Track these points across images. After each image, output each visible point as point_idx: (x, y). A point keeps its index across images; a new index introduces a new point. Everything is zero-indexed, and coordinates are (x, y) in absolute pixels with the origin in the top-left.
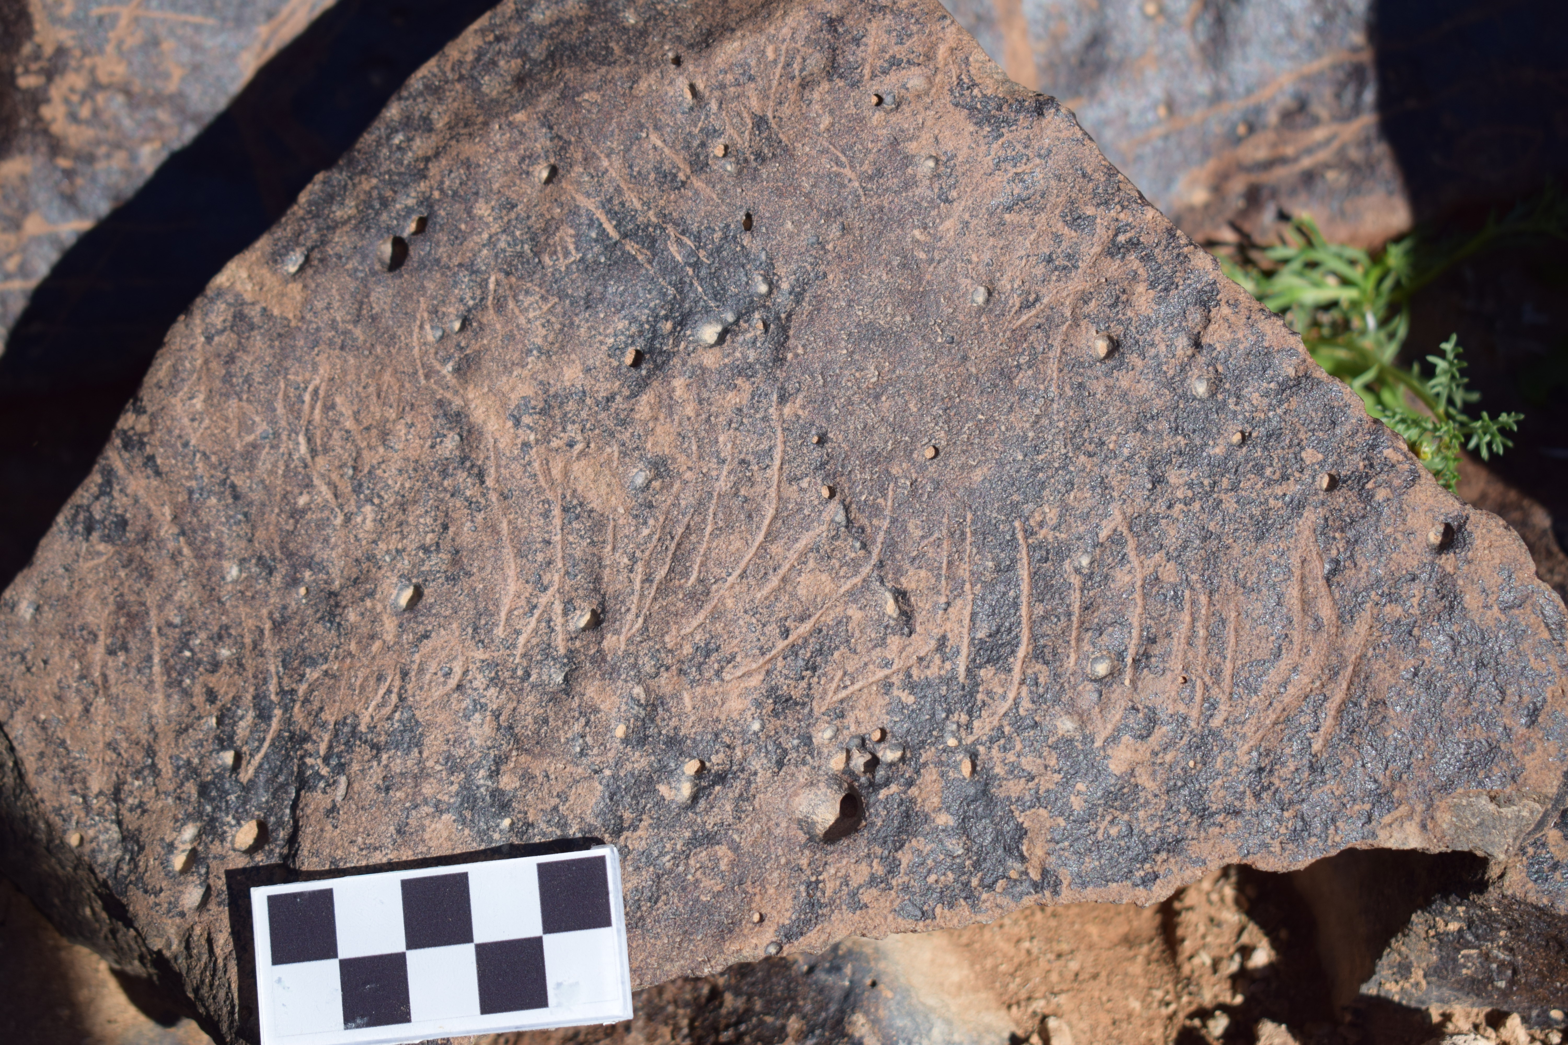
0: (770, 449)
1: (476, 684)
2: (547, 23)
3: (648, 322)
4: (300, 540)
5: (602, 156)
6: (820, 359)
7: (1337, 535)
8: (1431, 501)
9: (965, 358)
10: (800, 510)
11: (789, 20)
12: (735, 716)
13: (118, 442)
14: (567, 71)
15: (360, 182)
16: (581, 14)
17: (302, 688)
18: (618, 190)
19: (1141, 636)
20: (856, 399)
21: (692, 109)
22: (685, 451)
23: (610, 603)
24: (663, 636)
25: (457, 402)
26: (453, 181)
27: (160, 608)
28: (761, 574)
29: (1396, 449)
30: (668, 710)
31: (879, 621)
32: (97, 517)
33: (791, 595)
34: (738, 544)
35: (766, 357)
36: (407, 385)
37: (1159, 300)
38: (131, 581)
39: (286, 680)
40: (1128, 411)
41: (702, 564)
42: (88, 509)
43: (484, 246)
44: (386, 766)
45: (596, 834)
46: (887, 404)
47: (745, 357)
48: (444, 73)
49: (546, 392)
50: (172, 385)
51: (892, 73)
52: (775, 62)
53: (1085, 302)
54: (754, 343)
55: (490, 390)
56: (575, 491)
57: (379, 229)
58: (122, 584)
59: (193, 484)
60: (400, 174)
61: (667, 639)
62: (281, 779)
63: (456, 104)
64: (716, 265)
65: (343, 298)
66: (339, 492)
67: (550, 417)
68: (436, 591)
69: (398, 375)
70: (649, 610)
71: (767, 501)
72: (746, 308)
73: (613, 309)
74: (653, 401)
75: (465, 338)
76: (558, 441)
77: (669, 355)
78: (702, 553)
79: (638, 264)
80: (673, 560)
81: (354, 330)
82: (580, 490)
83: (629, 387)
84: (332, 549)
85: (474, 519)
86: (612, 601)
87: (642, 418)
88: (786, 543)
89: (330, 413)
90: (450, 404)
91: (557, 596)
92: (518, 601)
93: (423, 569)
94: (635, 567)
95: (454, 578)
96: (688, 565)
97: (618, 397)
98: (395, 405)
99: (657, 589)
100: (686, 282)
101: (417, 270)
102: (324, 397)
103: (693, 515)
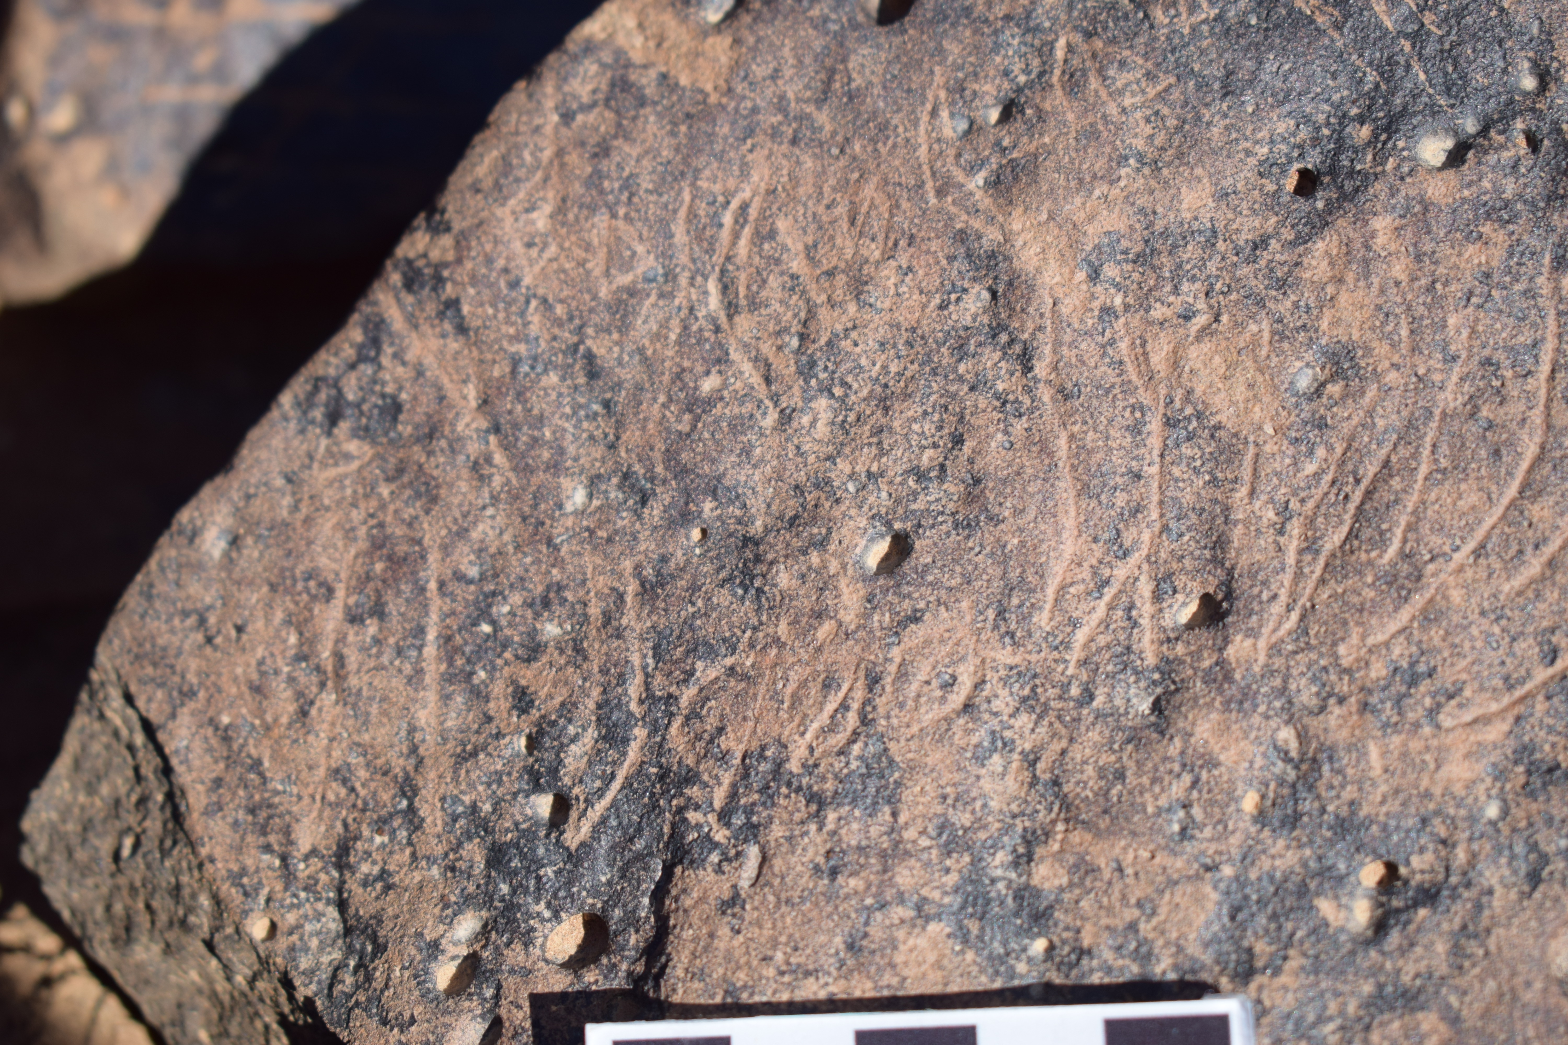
0: (1535, 344)
1: (996, 705)
3: (1328, 124)
4: (700, 448)
12: (1458, 789)
13: (396, 278)
17: (687, 695)
22: (1389, 336)
23: (1242, 585)
24: (1335, 644)
25: (992, 236)
27: (446, 549)
28: (1512, 551)
30: (1340, 772)
32: (351, 397)
34: (1473, 498)
35: (1535, 192)
36: (905, 205)
38: (399, 504)
39: (658, 680)
41: (1409, 528)
42: (336, 384)
44: (834, 833)
45: (1205, 977)
47: (1498, 190)
49: (1149, 226)
50: (497, 186)
54: (1515, 166)
55: (1051, 218)
56: (1190, 392)
58: (383, 506)
59: (521, 348)
61: (1342, 650)
62: (639, 845)
64: (1453, 37)
65: (800, 62)
66: (773, 374)
67: (1153, 267)
68: (935, 544)
69: (890, 188)
70: (1311, 599)
71: (1526, 430)
72: (1500, 112)
73: (1270, 100)
74: (1335, 252)
75: (1010, 133)
76: (1164, 309)
77: (1367, 178)
78: (1409, 509)
79: (1317, 29)
80: (1356, 518)
81: (815, 114)
82: (1199, 391)
83: (1293, 227)
84: (755, 466)
85: (1010, 429)
86: (1246, 580)
87: (1315, 278)
88: (1557, 503)
89: (766, 246)
90: (979, 237)
91: (1145, 567)
92: (1077, 570)
93: (914, 507)
94: (1288, 527)
95: (969, 525)
96: (1384, 526)
97: (1273, 242)
98: (881, 238)
99: (1327, 565)
100: (1398, 63)
101: (931, 22)
102: (757, 220)
103: (1395, 445)
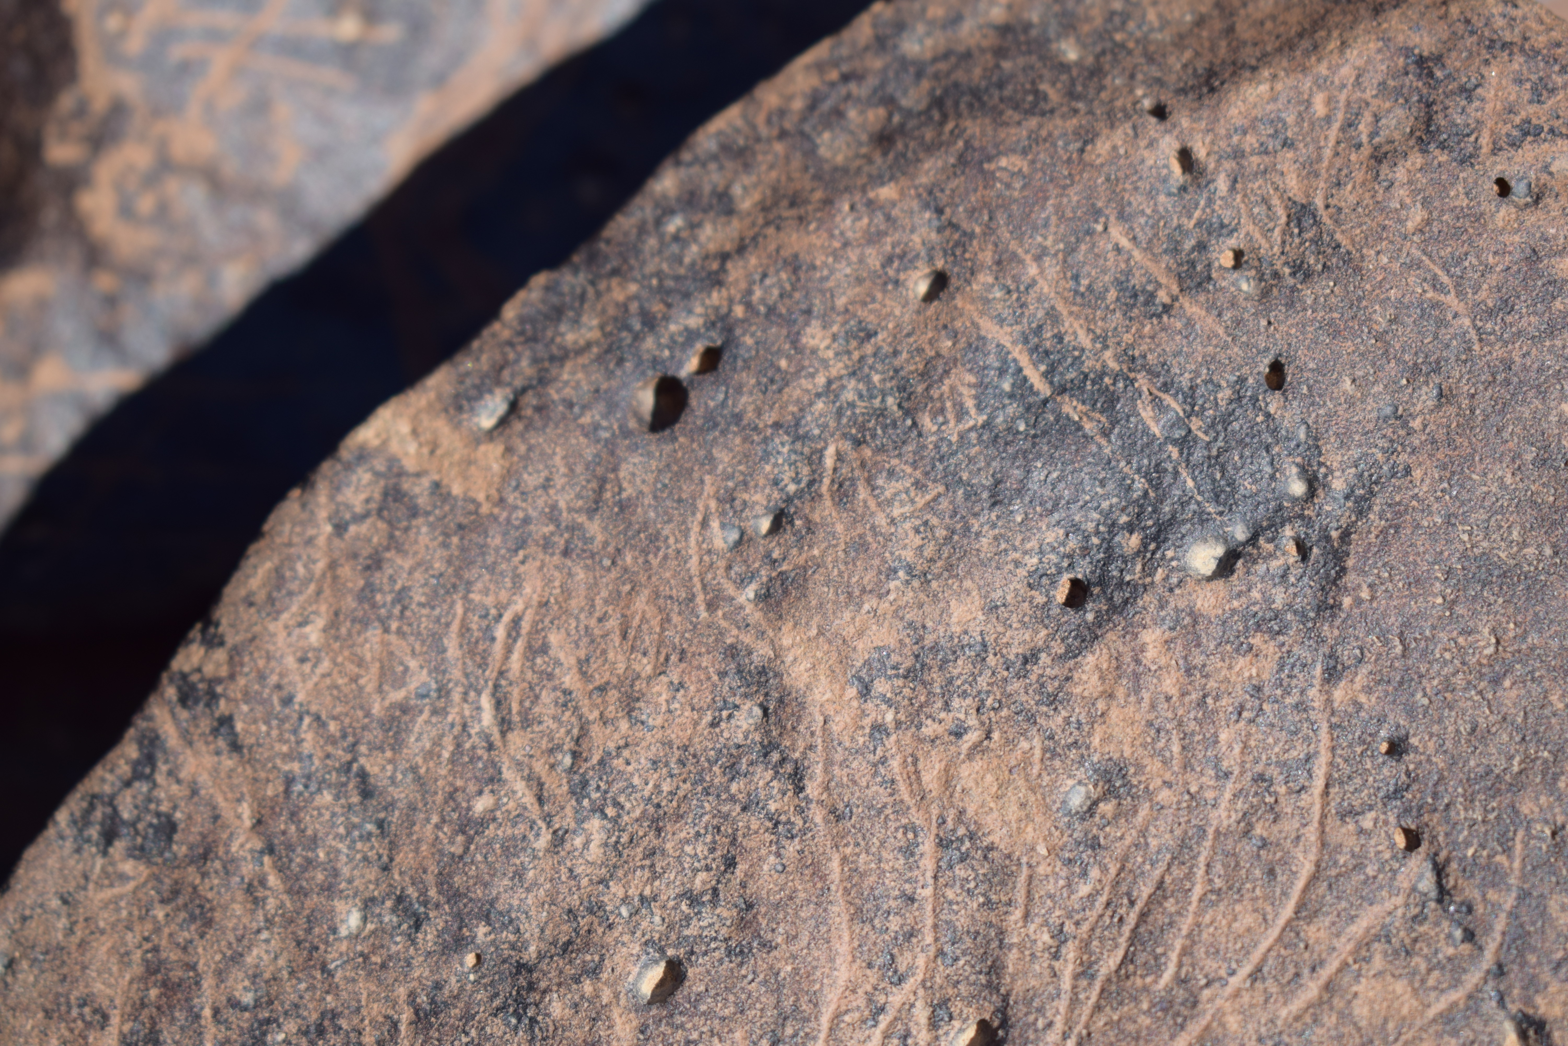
0: (1308, 758)
2: (928, 55)
3: (1097, 533)
5: (1028, 258)
6: (1399, 609)
10: (1359, 867)
11: (1353, 55)
13: (171, 692)
14: (968, 123)
15: (609, 289)
16: (985, 43)
18: (1053, 316)
20: (1459, 680)
21: (1183, 189)
22: (1160, 753)
23: (1017, 1012)
25: (762, 651)
26: (767, 290)
27: (220, 975)
28: (1289, 975)
32: (126, 815)
33: (1341, 1015)
34: (1248, 920)
35: (1305, 601)
36: (676, 619)
38: (173, 927)
41: (1185, 952)
42: (111, 802)
43: (818, 395)
46: (1514, 693)
47: (1268, 600)
48: (753, 127)
49: (919, 640)
50: (271, 600)
51: (1527, 146)
52: (1328, 119)
54: (1284, 576)
55: (820, 633)
56: (962, 812)
57: (639, 363)
58: (157, 930)
59: (295, 767)
60: (677, 278)
63: (774, 174)
64: (1220, 443)
65: (572, 470)
66: (545, 794)
67: (924, 683)
68: (708, 972)
69: (661, 601)
70: (1087, 1027)
71: (1301, 847)
72: (1269, 519)
73: (1038, 509)
74: (1105, 666)
75: (779, 544)
76: (936, 726)
77: (1136, 589)
78: (1184, 932)
79: (1085, 436)
80: (1132, 941)
81: (587, 524)
82: (970, 811)
83: (1063, 640)
84: (528, 890)
85: (782, 851)
86: (1021, 1007)
87: (1086, 694)
88: (1334, 924)
89: (539, 661)
90: (750, 653)
91: (921, 992)
92: (852, 997)
93: (687, 932)
94: (1064, 951)
95: (741, 952)
96: (1159, 950)
97: (1043, 655)
98: (652, 651)
99: (1103, 990)
100: (1166, 470)
101: (701, 430)
102: (529, 633)
103: (1169, 866)
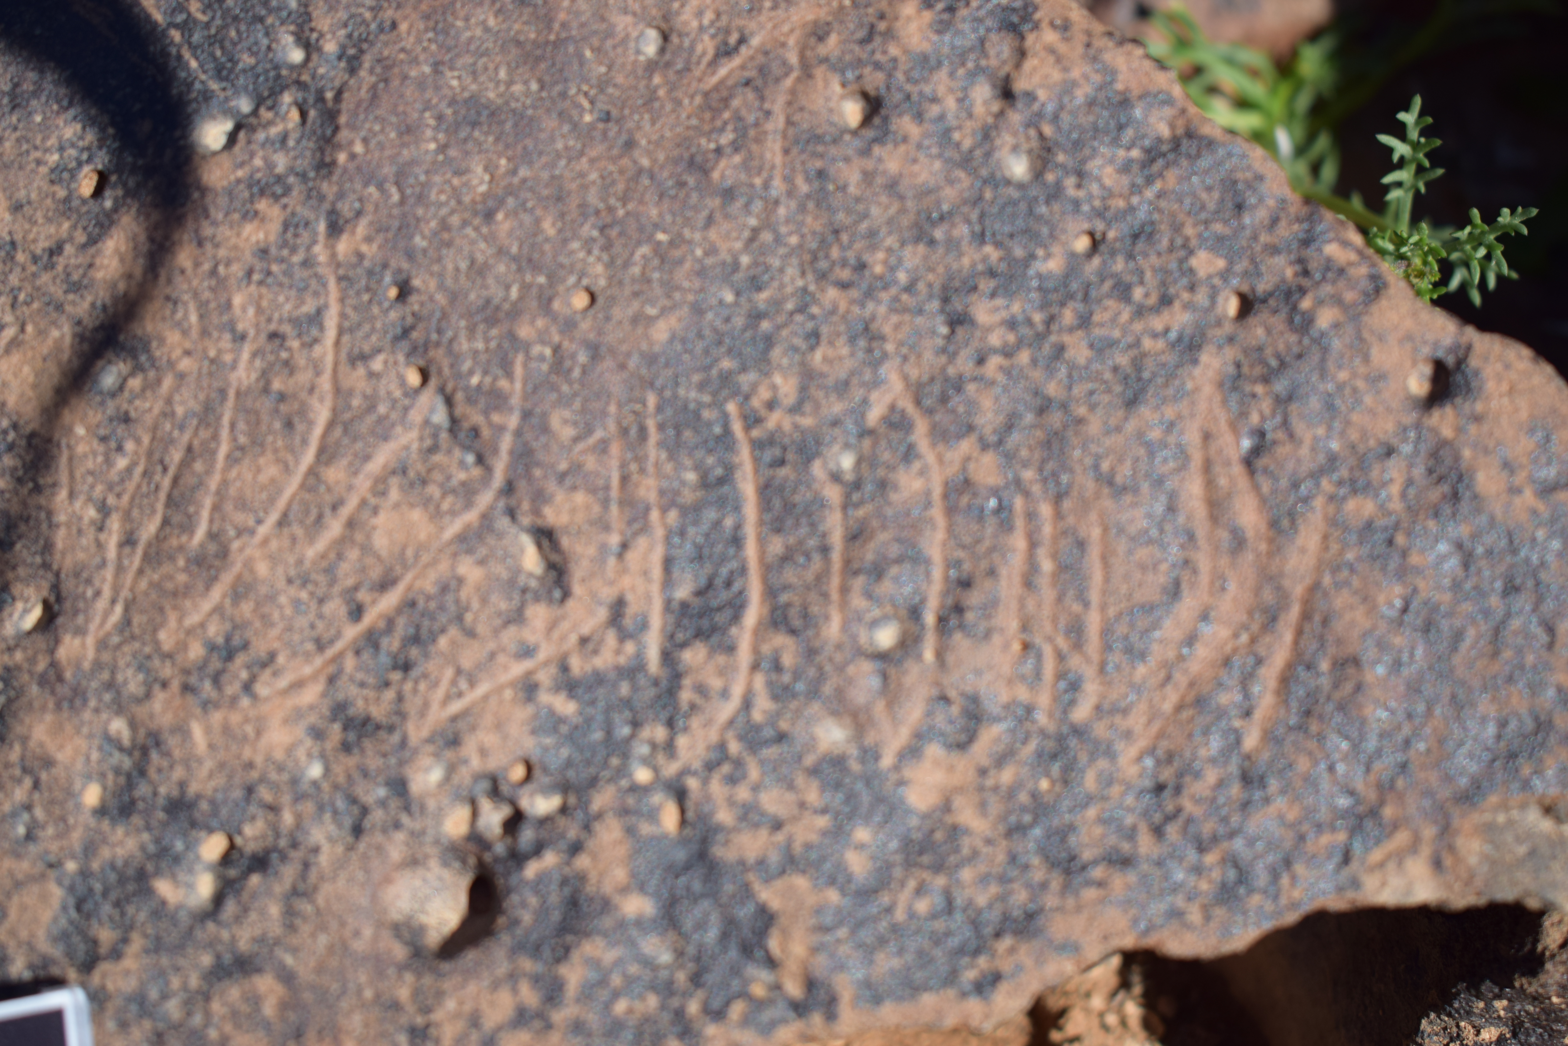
0: (319, 312)
6: (392, 159)
7: (1259, 389)
8: (1408, 323)
9: (630, 144)
10: (371, 408)
12: (279, 755)
19: (946, 578)
20: (455, 220)
22: (178, 324)
23: (68, 585)
24: (155, 631)
28: (313, 517)
29: (1345, 244)
30: (167, 754)
31: (512, 582)
33: (363, 548)
34: (271, 471)
35: (304, 163)
37: (942, 27)
40: (903, 211)
41: (216, 508)
45: (55, 971)
46: (506, 226)
47: (270, 165)
53: (821, 39)
54: (284, 141)
61: (162, 635)
64: (217, 21)
70: (132, 590)
71: (316, 396)
72: (269, 88)
73: (55, 107)
74: (123, 249)
78: (213, 490)
80: (167, 505)
83: (84, 229)
86: (71, 580)
87: (108, 277)
88: (351, 463)
94: (108, 522)
96: (191, 510)
97: (67, 246)
99: (144, 555)
100: (169, 54)
103: (197, 428)
